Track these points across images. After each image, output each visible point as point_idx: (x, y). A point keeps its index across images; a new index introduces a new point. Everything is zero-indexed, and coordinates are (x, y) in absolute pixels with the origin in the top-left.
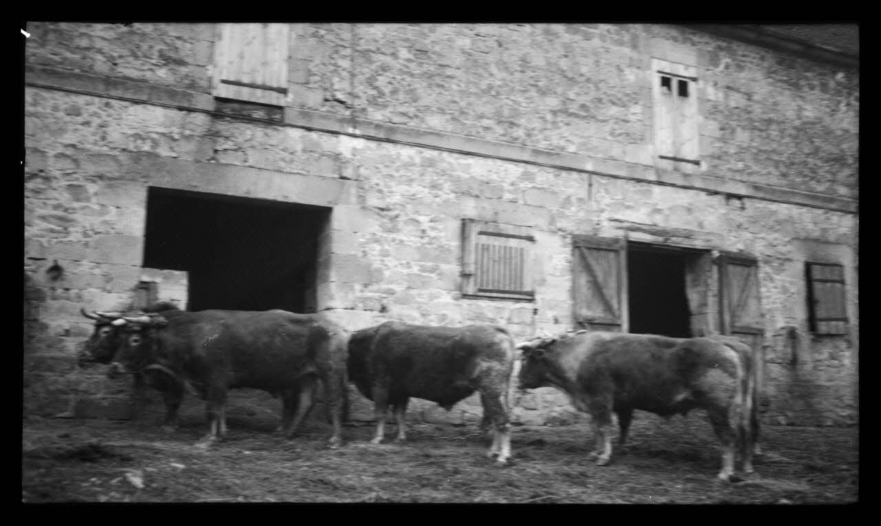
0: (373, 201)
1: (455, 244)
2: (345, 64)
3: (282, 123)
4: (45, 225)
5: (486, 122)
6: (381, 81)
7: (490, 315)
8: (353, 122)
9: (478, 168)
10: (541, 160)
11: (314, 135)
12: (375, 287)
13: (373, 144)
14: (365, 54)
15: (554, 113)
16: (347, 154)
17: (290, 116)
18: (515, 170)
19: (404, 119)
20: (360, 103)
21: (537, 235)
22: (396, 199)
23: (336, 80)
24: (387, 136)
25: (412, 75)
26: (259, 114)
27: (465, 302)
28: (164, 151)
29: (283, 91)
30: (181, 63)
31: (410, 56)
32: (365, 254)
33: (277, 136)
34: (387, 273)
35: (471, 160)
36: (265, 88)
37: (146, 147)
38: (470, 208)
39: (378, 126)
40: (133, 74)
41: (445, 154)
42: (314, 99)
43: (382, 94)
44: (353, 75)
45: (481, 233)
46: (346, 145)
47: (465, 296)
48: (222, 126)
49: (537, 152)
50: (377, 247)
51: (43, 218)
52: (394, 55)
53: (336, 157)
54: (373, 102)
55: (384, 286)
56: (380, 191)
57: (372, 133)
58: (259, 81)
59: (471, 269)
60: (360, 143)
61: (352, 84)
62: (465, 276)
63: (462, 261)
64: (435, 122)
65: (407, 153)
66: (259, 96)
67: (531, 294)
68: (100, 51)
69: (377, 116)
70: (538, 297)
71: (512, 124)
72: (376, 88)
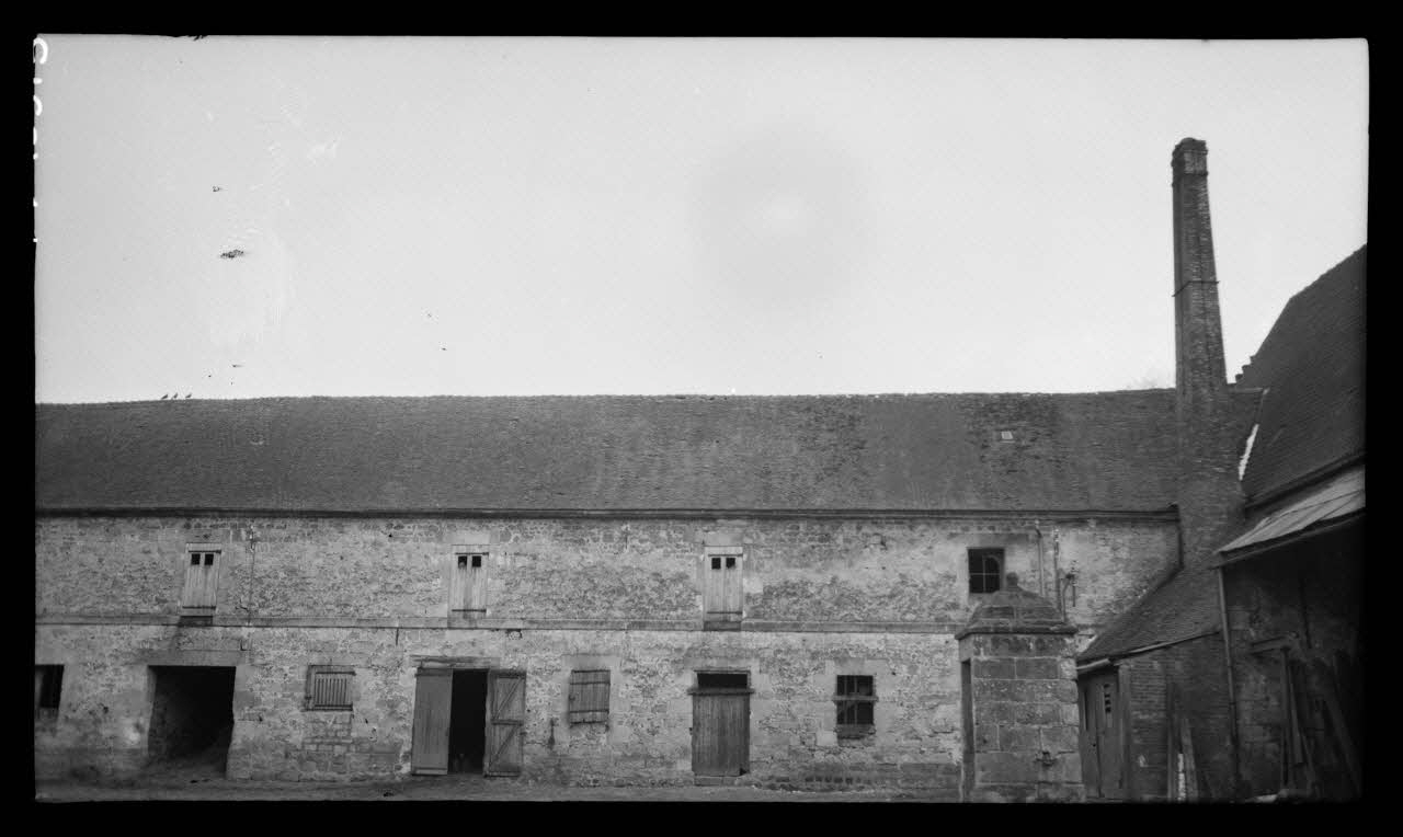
0: (259, 661)
1: (303, 680)
2: (247, 587)
3: (212, 625)
4: (105, 688)
5: (329, 607)
6: (268, 594)
7: (323, 720)
8: (249, 620)
9: (322, 634)
10: (363, 624)
11: (228, 629)
12: (255, 708)
13: (259, 630)
14: (260, 581)
15: (376, 594)
16: (245, 637)
17: (215, 620)
18: (346, 633)
19: (279, 613)
20: (253, 608)
21: (357, 671)
22: (272, 658)
23: (242, 597)
24: (268, 623)
25: (285, 586)
26: (199, 623)
27: (307, 714)
28: (155, 647)
29: (213, 608)
30: (165, 601)
31: (284, 575)
32: (252, 690)
33: (208, 632)
34: (263, 699)
35: (318, 631)
36: (204, 607)
37: (147, 646)
38: (315, 659)
39: (262, 619)
40: (143, 611)
41: (302, 630)
42: (229, 609)
43: (267, 600)
44: (251, 592)
45: (318, 673)
46: (244, 632)
47: (308, 710)
48: (184, 631)
49: (360, 620)
50: (258, 685)
51: (103, 686)
52: (276, 577)
53: (241, 641)
54: (262, 606)
55: (261, 707)
56: (262, 655)
57: (259, 623)
58: (201, 604)
59: (312, 694)
60: (253, 630)
61: (250, 598)
62: (308, 698)
63: (306, 690)
64: (297, 611)
65: (278, 632)
66: (202, 613)
67: (351, 706)
68: (130, 602)
69: (264, 613)
70: (354, 708)
71: (346, 605)
72: (264, 598)
